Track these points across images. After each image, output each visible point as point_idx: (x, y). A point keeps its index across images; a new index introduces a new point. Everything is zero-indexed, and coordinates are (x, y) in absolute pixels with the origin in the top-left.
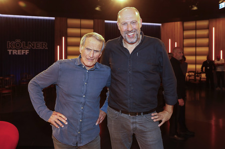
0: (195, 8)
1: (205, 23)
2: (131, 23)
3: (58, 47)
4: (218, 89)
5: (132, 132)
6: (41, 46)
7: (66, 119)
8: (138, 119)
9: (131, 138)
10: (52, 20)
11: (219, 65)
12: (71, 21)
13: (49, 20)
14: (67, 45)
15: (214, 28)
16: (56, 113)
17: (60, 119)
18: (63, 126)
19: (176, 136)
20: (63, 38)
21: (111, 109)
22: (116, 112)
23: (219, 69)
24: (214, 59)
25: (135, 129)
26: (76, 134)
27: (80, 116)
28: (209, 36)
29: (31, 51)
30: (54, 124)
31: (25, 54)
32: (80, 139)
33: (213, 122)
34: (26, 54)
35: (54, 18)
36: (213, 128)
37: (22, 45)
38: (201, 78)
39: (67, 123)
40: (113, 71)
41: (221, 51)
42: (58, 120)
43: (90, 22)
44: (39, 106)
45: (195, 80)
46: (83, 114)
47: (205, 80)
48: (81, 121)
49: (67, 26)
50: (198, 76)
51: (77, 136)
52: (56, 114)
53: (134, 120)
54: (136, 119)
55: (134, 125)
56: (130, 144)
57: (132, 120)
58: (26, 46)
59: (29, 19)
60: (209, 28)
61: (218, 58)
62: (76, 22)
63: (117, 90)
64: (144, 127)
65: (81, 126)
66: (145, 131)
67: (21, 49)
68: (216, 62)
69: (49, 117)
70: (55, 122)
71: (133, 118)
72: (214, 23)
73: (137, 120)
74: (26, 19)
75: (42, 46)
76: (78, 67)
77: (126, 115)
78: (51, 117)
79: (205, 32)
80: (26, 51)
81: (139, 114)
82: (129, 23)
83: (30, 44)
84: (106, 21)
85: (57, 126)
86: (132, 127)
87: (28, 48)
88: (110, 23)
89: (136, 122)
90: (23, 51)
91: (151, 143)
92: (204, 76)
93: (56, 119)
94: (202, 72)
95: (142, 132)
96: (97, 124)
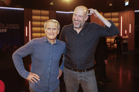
0: (111, 5)
1: (116, 14)
2: (79, 16)
3: (26, 27)
4: (124, 53)
5: (79, 83)
6: (15, 27)
7: (39, 77)
8: (83, 74)
9: (78, 86)
10: (22, 10)
11: (125, 39)
12: (34, 11)
13: (20, 10)
14: (32, 26)
15: (122, 17)
16: (32, 73)
17: (35, 77)
18: (37, 82)
19: (101, 82)
20: (30, 22)
21: (66, 68)
22: (70, 70)
23: (125, 42)
24: (121, 36)
25: (81, 80)
26: (46, 86)
27: (49, 74)
28: (119, 22)
29: (8, 30)
30: (31, 80)
31: (4, 32)
32: (49, 89)
33: (121, 73)
34: (5, 32)
35: (23, 9)
36: (121, 76)
37: (2, 26)
38: (114, 47)
39: (39, 80)
40: (67, 45)
41: (126, 31)
42: (34, 78)
43: (47, 12)
44: (21, 69)
45: (111, 47)
46: (50, 73)
47: (116, 47)
48: (49, 77)
49: (32, 15)
50: (112, 46)
51: (46, 87)
52: (32, 74)
53: (81, 75)
54: (82, 74)
55: (81, 78)
56: (78, 90)
57: (79, 75)
58: (5, 26)
59: (7, 9)
60: (119, 17)
61: (125, 35)
62: (38, 12)
64: (87, 79)
66: (88, 81)
67: (2, 29)
68: (124, 37)
69: (27, 76)
70: (32, 79)
71: (80, 74)
72: (122, 14)
73: (82, 75)
74: (5, 9)
75: (16, 27)
76: (46, 43)
77: (76, 72)
78: (29, 76)
79: (117, 19)
80: (5, 30)
81: (84, 71)
82: (78, 16)
83: (7, 25)
84: (57, 12)
85: (33, 82)
86: (79, 79)
87: (6, 28)
88: (60, 13)
89: (82, 76)
90: (3, 30)
92: (115, 45)
93: (32, 77)
94: (115, 43)
95: (86, 82)
96: (58, 78)
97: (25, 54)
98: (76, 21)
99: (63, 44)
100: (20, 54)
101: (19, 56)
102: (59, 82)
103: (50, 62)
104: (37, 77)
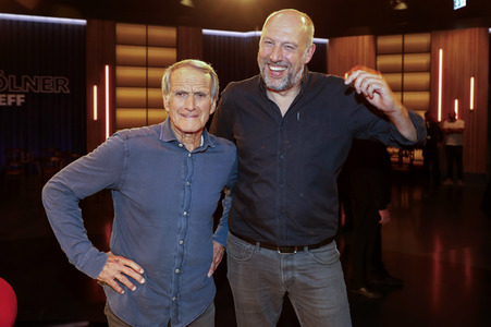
0: (402, 6)
1: (422, 40)
2: (283, 44)
3: (95, 88)
4: (448, 182)
5: (283, 290)
6: (54, 85)
7: (142, 271)
8: (297, 259)
9: (280, 303)
10: (80, 26)
11: (451, 132)
12: (123, 30)
13: (74, 26)
14: (115, 84)
15: (441, 51)
16: (117, 258)
17: (127, 271)
18: (134, 289)
19: (363, 289)
20: (107, 68)
21: (236, 239)
22: (249, 246)
23: (451, 141)
24: (439, 119)
26: (167, 303)
27: (177, 262)
28: (431, 69)
29: (29, 97)
30: (114, 284)
31: (14, 104)
32: (177, 312)
33: (436, 257)
34: (19, 104)
35: (83, 22)
36: (437, 268)
37: (8, 84)
38: (412, 160)
39: (143, 281)
41: (456, 102)
42: (122, 273)
43: (170, 33)
44: (75, 242)
45: (400, 163)
46: (182, 256)
47: (421, 163)
48: (177, 271)
49: (115, 41)
50: (406, 156)
51: (169, 308)
52: (117, 261)
53: (289, 263)
54: (292, 259)
55: (290, 273)
56: (277, 315)
57: (284, 263)
58: (19, 84)
59: (25, 22)
60: (430, 51)
61: (449, 116)
62: (137, 31)
63: (248, 193)
64: (311, 277)
65: (177, 282)
66: (314, 285)
67: (7, 92)
68: (447, 125)
69: (100, 269)
70: (116, 279)
71: (287, 258)
72: (441, 39)
73: (295, 263)
74: (18, 22)
75: (58, 85)
77: (271, 252)
78: (105, 268)
79: (423, 60)
80: (19, 97)
81: (301, 249)
82: (278, 44)
83: (26, 80)
84: (205, 31)
85: (119, 289)
86: (284, 277)
87: (22, 89)
88: (215, 36)
89: (292, 268)
90: (10, 96)
91: (325, 313)
92: (418, 154)
93: (115, 271)
95: (307, 288)
97: (91, 187)
98: (275, 63)
99: (227, 150)
100: (73, 186)
101: (69, 192)
102: (212, 290)
103: (181, 215)
104: (136, 271)
